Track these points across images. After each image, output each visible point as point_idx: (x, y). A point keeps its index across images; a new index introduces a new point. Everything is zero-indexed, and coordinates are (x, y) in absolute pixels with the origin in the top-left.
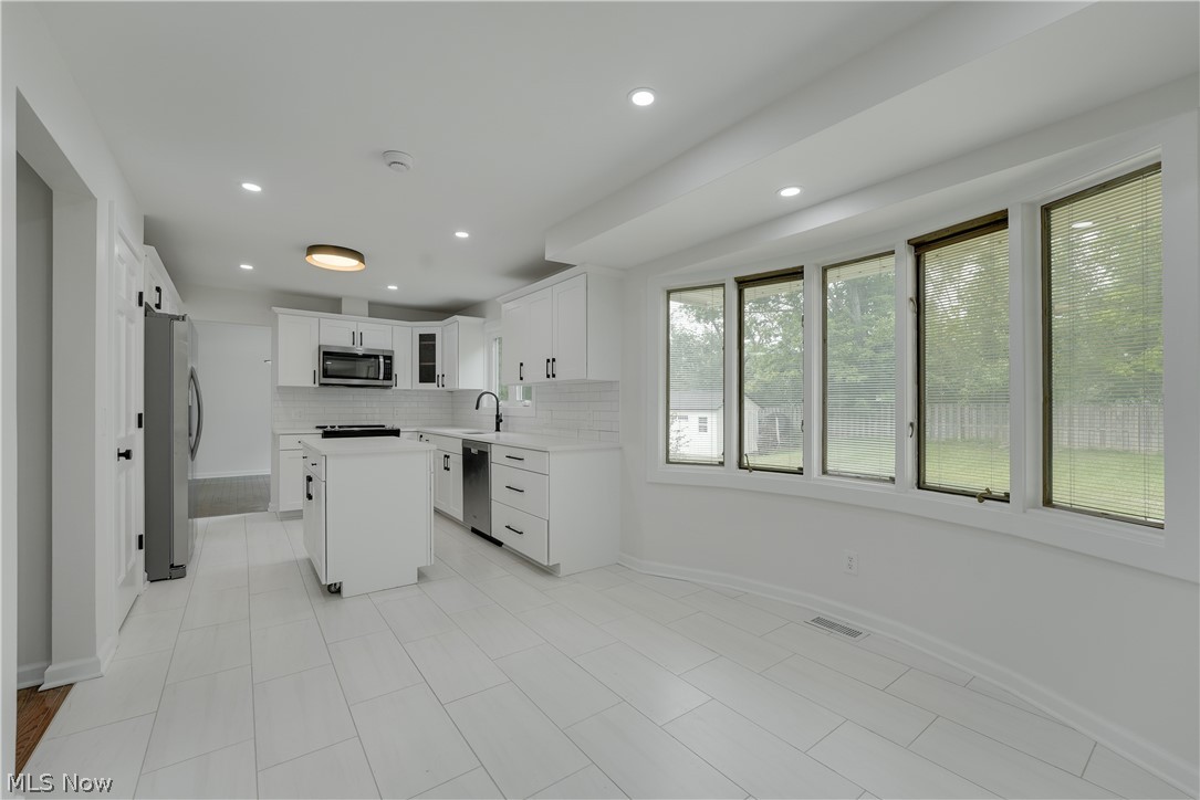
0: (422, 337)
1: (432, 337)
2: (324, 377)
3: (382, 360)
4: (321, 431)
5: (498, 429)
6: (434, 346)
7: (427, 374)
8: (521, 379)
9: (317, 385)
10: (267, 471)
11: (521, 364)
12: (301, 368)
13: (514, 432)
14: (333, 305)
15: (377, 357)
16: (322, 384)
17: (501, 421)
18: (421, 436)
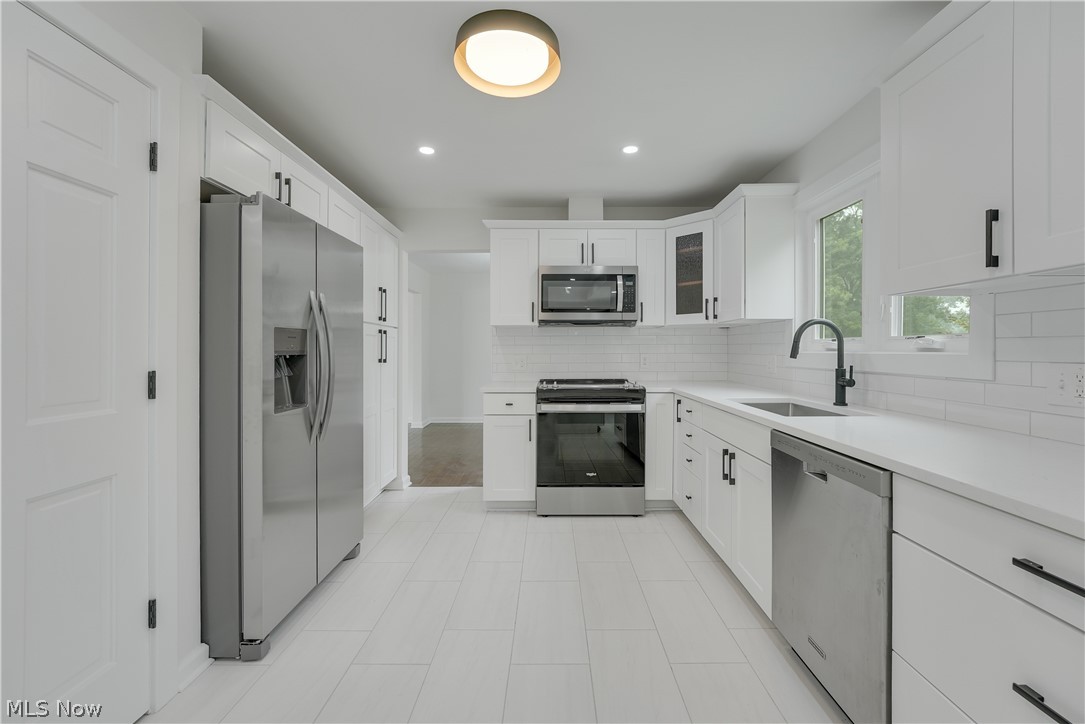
0: (681, 242)
1: (698, 238)
2: (543, 310)
3: (620, 282)
5: (841, 400)
6: (701, 251)
7: (689, 299)
8: (993, 261)
9: (536, 323)
11: (993, 215)
12: (517, 302)
13: (889, 410)
15: (613, 278)
16: (543, 323)
17: (852, 383)
18: (679, 402)
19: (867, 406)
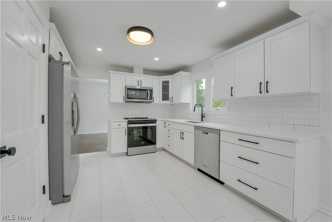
0: (163, 82)
1: (168, 82)
2: (128, 98)
3: (149, 92)
4: (127, 120)
5: (202, 120)
6: (169, 85)
7: (165, 97)
8: (232, 95)
9: (125, 102)
10: (106, 132)
11: (232, 88)
12: (119, 96)
13: (211, 122)
14: (130, 70)
15: (147, 90)
16: (127, 102)
17: (204, 117)
18: (165, 123)
19: (207, 121)
